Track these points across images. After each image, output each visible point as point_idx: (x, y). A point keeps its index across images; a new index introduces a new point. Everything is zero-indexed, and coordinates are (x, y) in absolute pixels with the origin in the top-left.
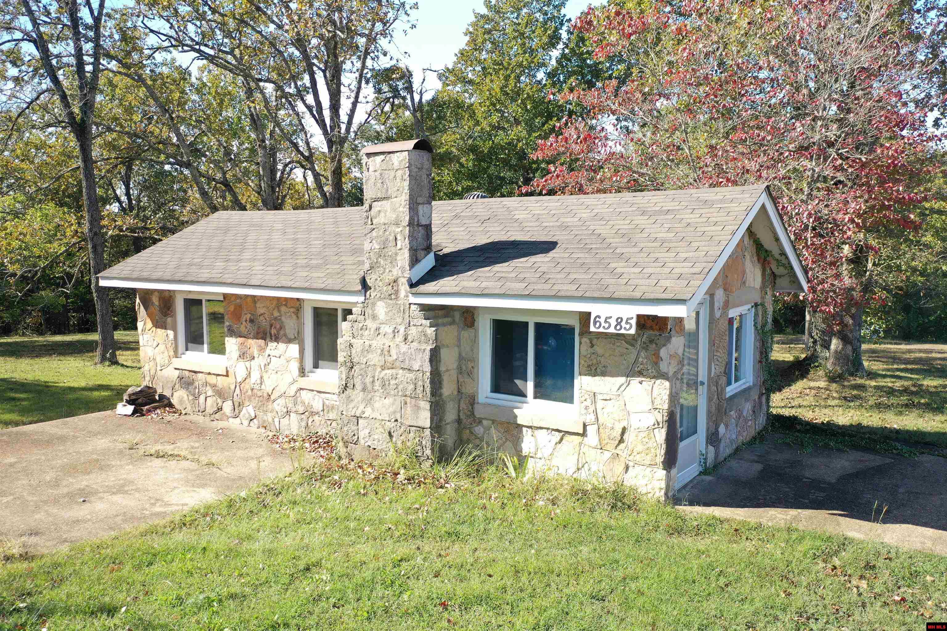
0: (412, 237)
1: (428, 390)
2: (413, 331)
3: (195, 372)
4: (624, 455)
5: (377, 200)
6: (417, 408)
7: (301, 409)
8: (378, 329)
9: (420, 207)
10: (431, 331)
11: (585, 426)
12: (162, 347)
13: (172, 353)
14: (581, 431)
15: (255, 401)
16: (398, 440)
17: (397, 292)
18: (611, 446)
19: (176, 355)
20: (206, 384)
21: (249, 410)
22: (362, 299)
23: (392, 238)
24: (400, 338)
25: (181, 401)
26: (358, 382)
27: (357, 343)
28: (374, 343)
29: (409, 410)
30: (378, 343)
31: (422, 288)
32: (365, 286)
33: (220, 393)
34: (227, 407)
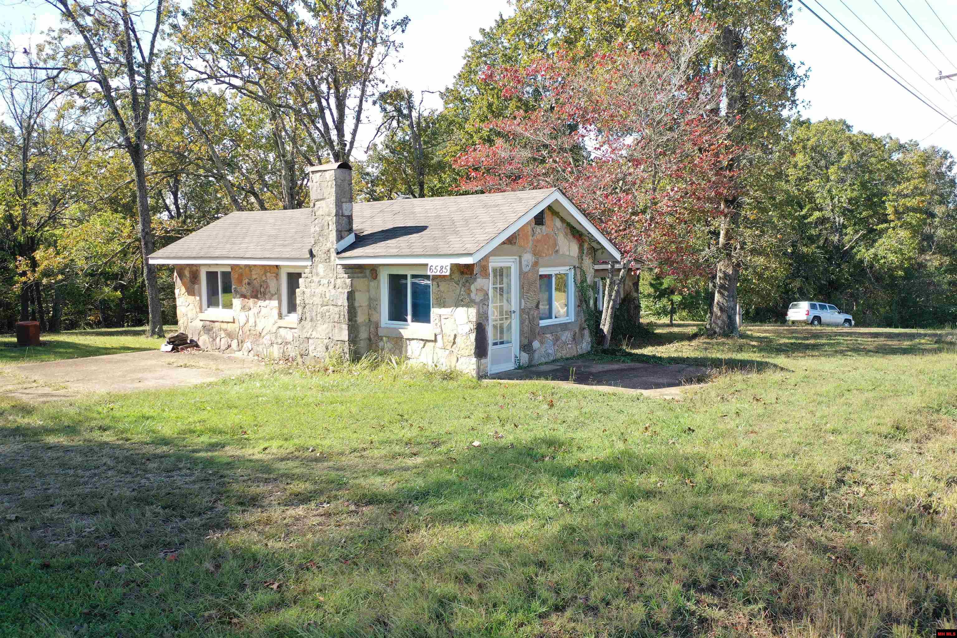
0: (338, 223)
1: (347, 317)
2: (339, 281)
3: (213, 322)
4: (455, 351)
5: (318, 200)
6: (341, 329)
7: (280, 341)
8: (319, 282)
9: (344, 205)
10: (348, 281)
11: (436, 335)
12: (191, 306)
13: (198, 310)
14: (433, 339)
15: (251, 339)
16: (331, 350)
17: (330, 257)
18: (449, 347)
19: (201, 311)
20: (221, 329)
21: (248, 345)
22: (310, 263)
23: (326, 224)
24: (331, 286)
25: (204, 343)
26: (308, 315)
27: (307, 291)
28: (317, 291)
29: (336, 330)
30: (320, 290)
31: (344, 255)
32: (312, 255)
33: (230, 335)
34: (234, 344)
